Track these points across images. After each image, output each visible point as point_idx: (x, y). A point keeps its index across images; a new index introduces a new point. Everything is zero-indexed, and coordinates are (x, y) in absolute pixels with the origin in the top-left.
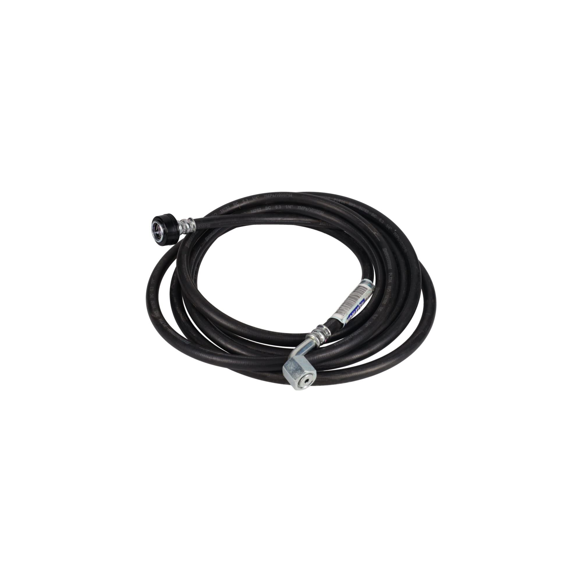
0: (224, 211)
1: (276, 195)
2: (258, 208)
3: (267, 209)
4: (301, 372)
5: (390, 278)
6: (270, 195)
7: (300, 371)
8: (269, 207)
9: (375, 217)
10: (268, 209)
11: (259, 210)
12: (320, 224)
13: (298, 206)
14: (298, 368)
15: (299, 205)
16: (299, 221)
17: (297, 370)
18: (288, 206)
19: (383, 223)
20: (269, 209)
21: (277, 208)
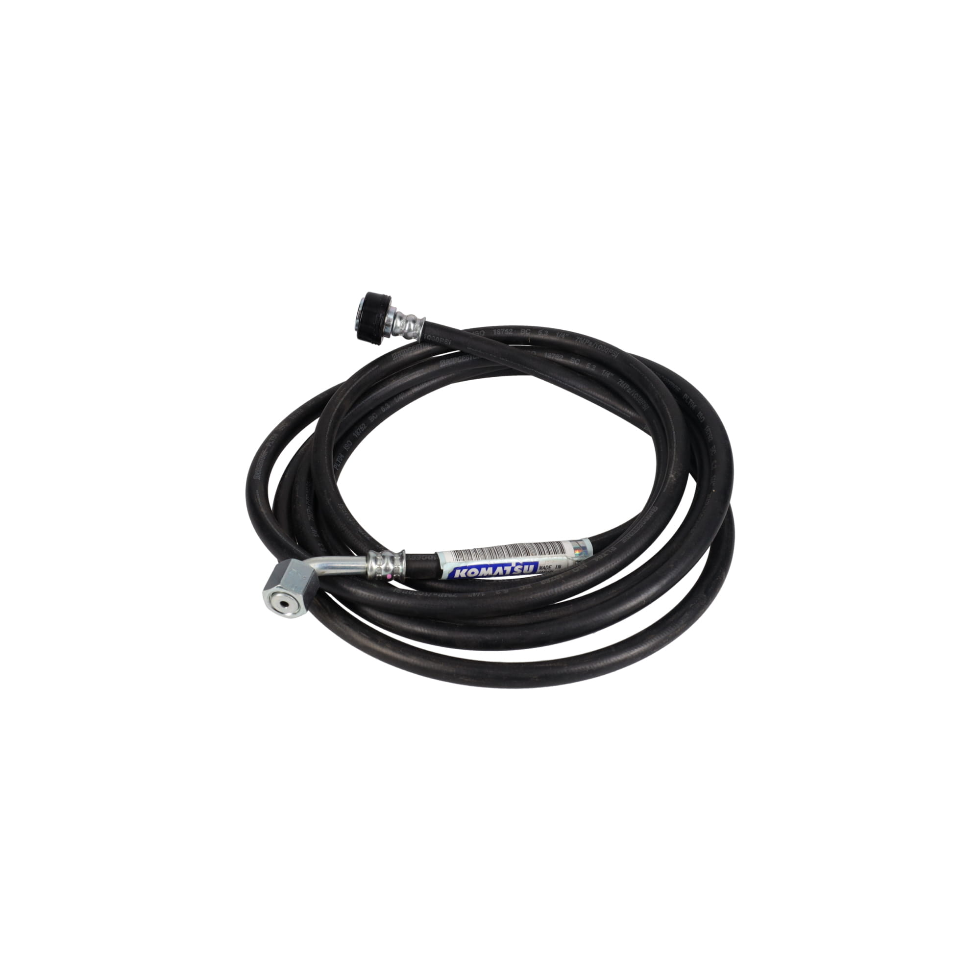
0: (499, 333)
1: (595, 346)
2: (560, 354)
3: (572, 361)
6: (587, 340)
8: (577, 359)
10: (573, 363)
11: (559, 359)
13: (620, 379)
15: (622, 379)
16: (613, 406)
18: (606, 371)
20: (576, 363)
21: (587, 368)
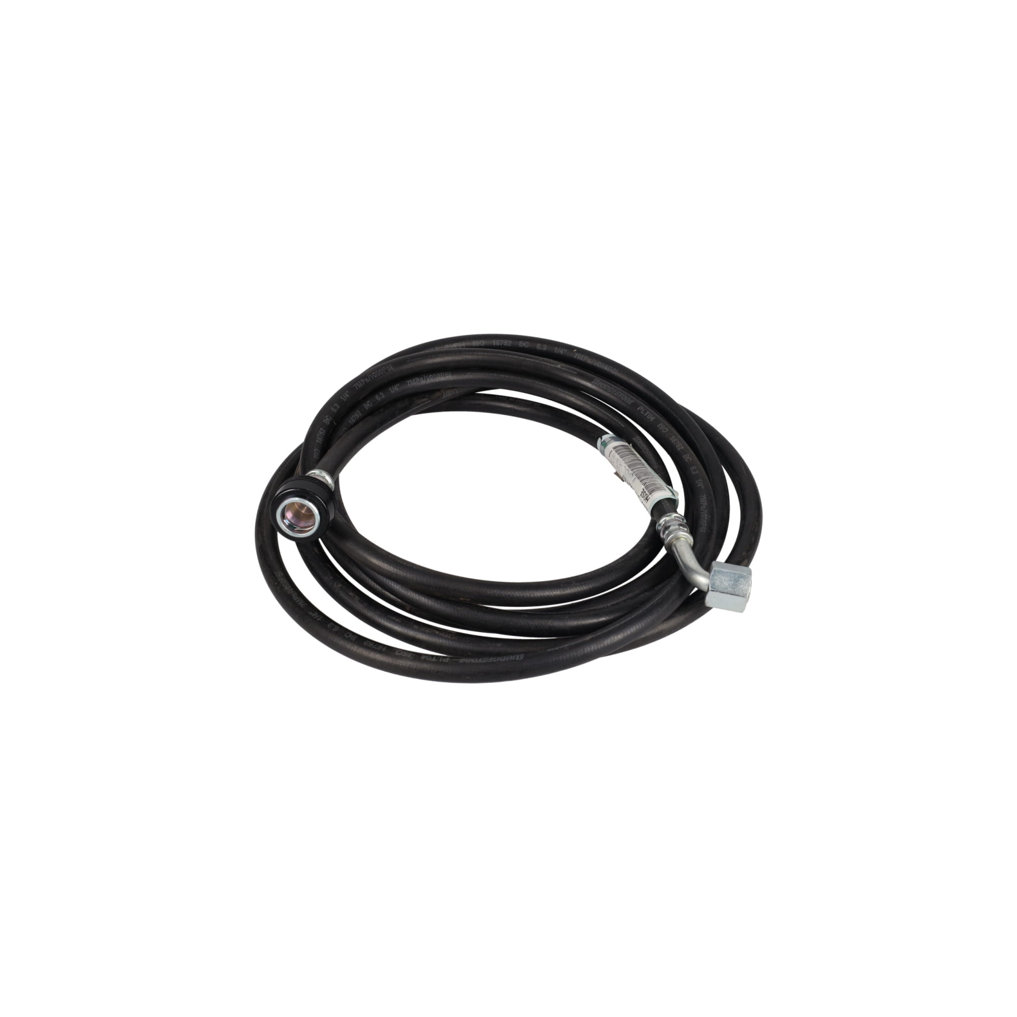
4: (746, 580)
5: (647, 414)
7: (742, 579)
9: (528, 346)
10: (367, 407)
12: (444, 397)
13: (407, 381)
14: (737, 576)
17: (737, 581)
18: (392, 389)
19: (545, 349)
20: (369, 405)
